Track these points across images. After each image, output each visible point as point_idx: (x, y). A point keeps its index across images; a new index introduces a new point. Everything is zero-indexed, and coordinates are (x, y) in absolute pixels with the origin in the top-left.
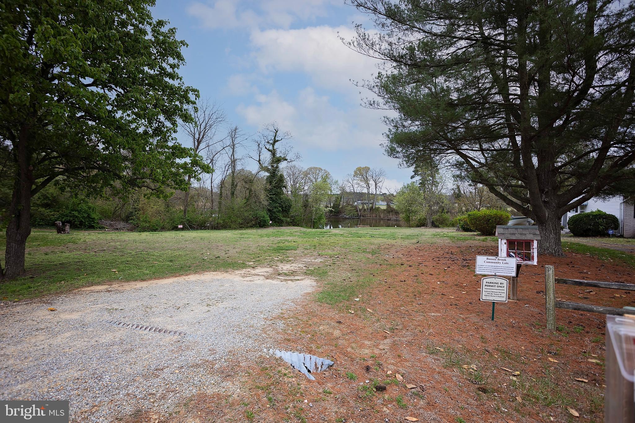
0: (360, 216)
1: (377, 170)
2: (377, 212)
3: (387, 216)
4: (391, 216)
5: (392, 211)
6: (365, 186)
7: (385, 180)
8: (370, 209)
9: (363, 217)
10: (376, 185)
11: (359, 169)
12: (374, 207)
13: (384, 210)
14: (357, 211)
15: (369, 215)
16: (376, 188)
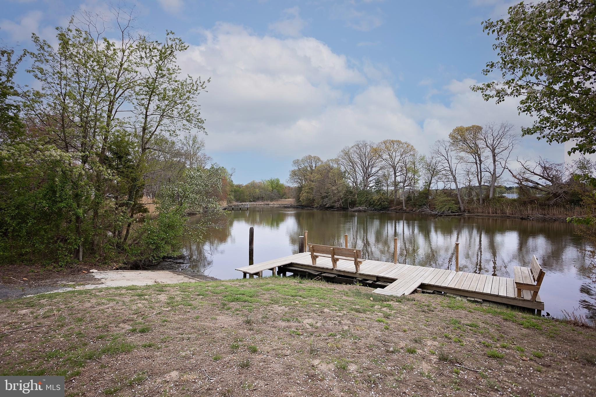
0: (464, 211)
1: (497, 128)
2: (498, 205)
3: (521, 211)
4: (530, 212)
5: (532, 202)
6: (472, 159)
7: (515, 146)
8: (483, 200)
9: (469, 212)
10: (494, 156)
11: (460, 131)
12: (491, 196)
13: (514, 200)
14: (457, 203)
15: (480, 210)
16: (494, 161)
